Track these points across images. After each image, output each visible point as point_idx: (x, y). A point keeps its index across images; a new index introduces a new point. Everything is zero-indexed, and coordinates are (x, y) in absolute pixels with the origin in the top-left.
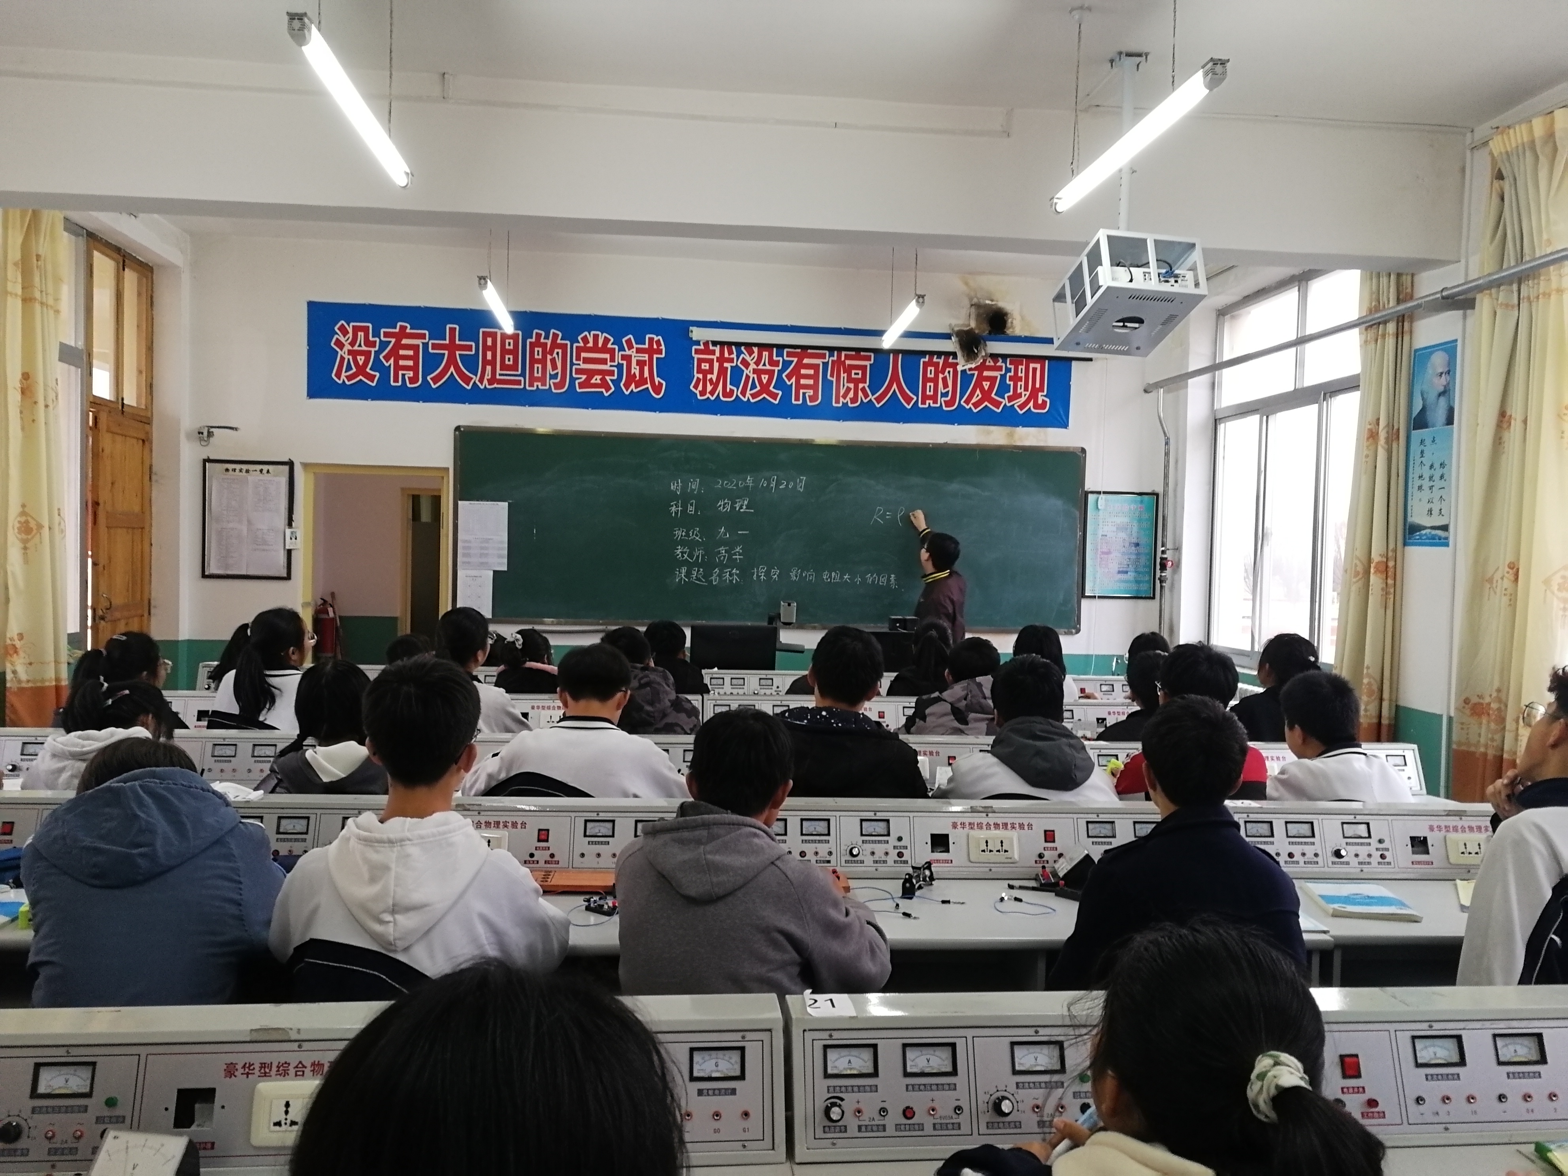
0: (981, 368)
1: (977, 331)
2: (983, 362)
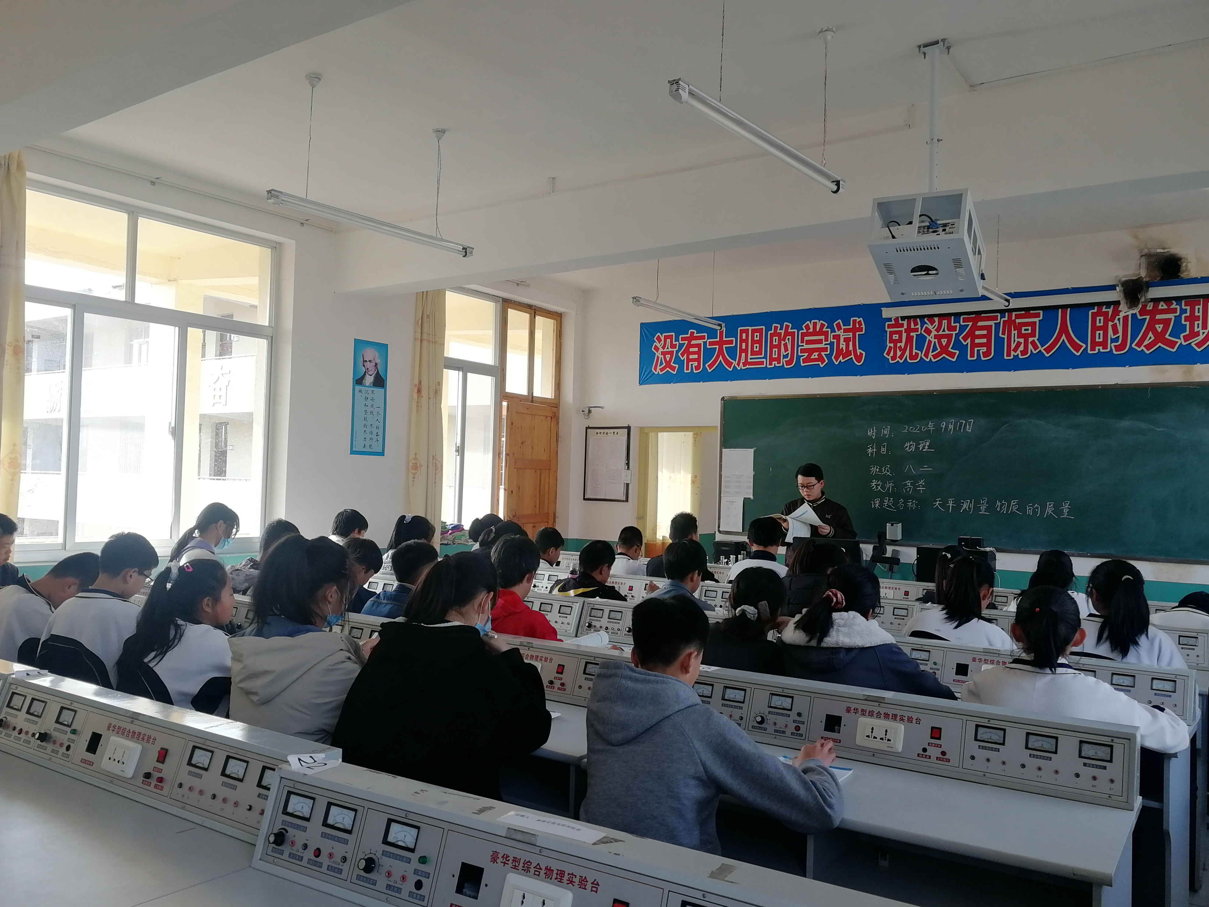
0: (1155, 312)
1: (1145, 279)
2: (1155, 307)
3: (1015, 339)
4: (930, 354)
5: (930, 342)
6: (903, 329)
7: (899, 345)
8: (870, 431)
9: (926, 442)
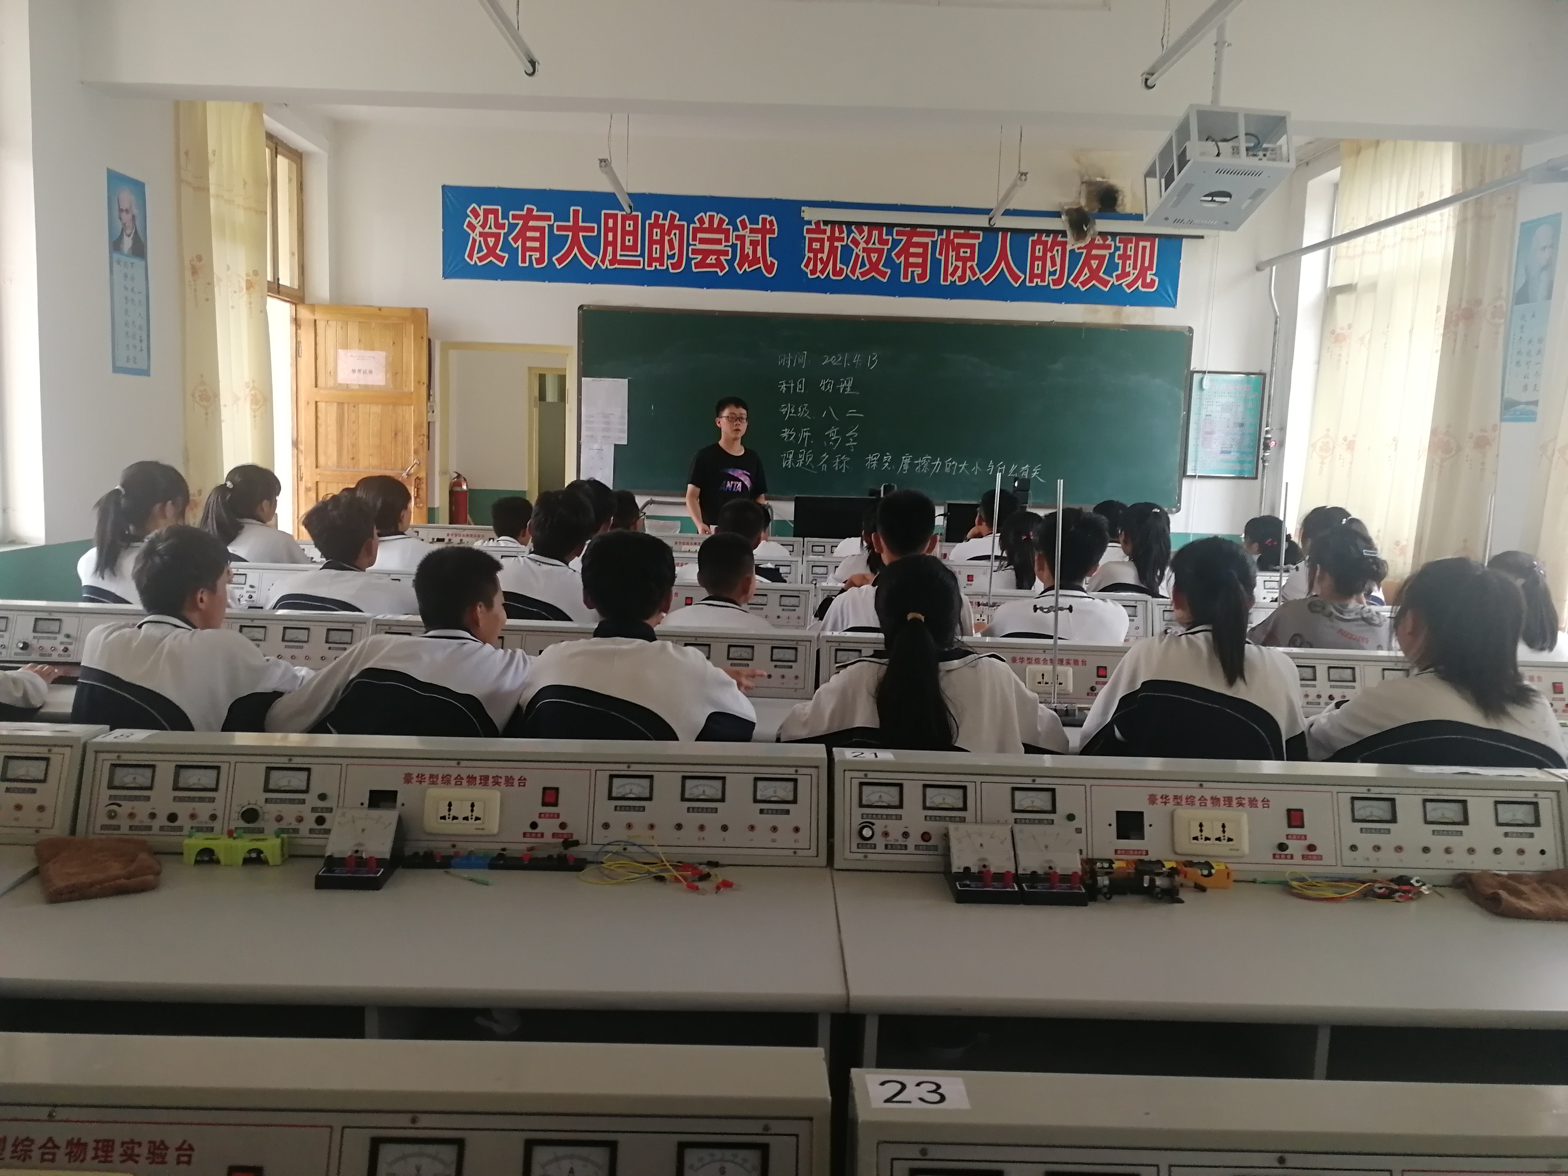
0: (1091, 246)
1: (1086, 209)
2: (1094, 241)
3: (953, 263)
4: (858, 271)
5: (857, 256)
6: (825, 237)
7: (820, 256)
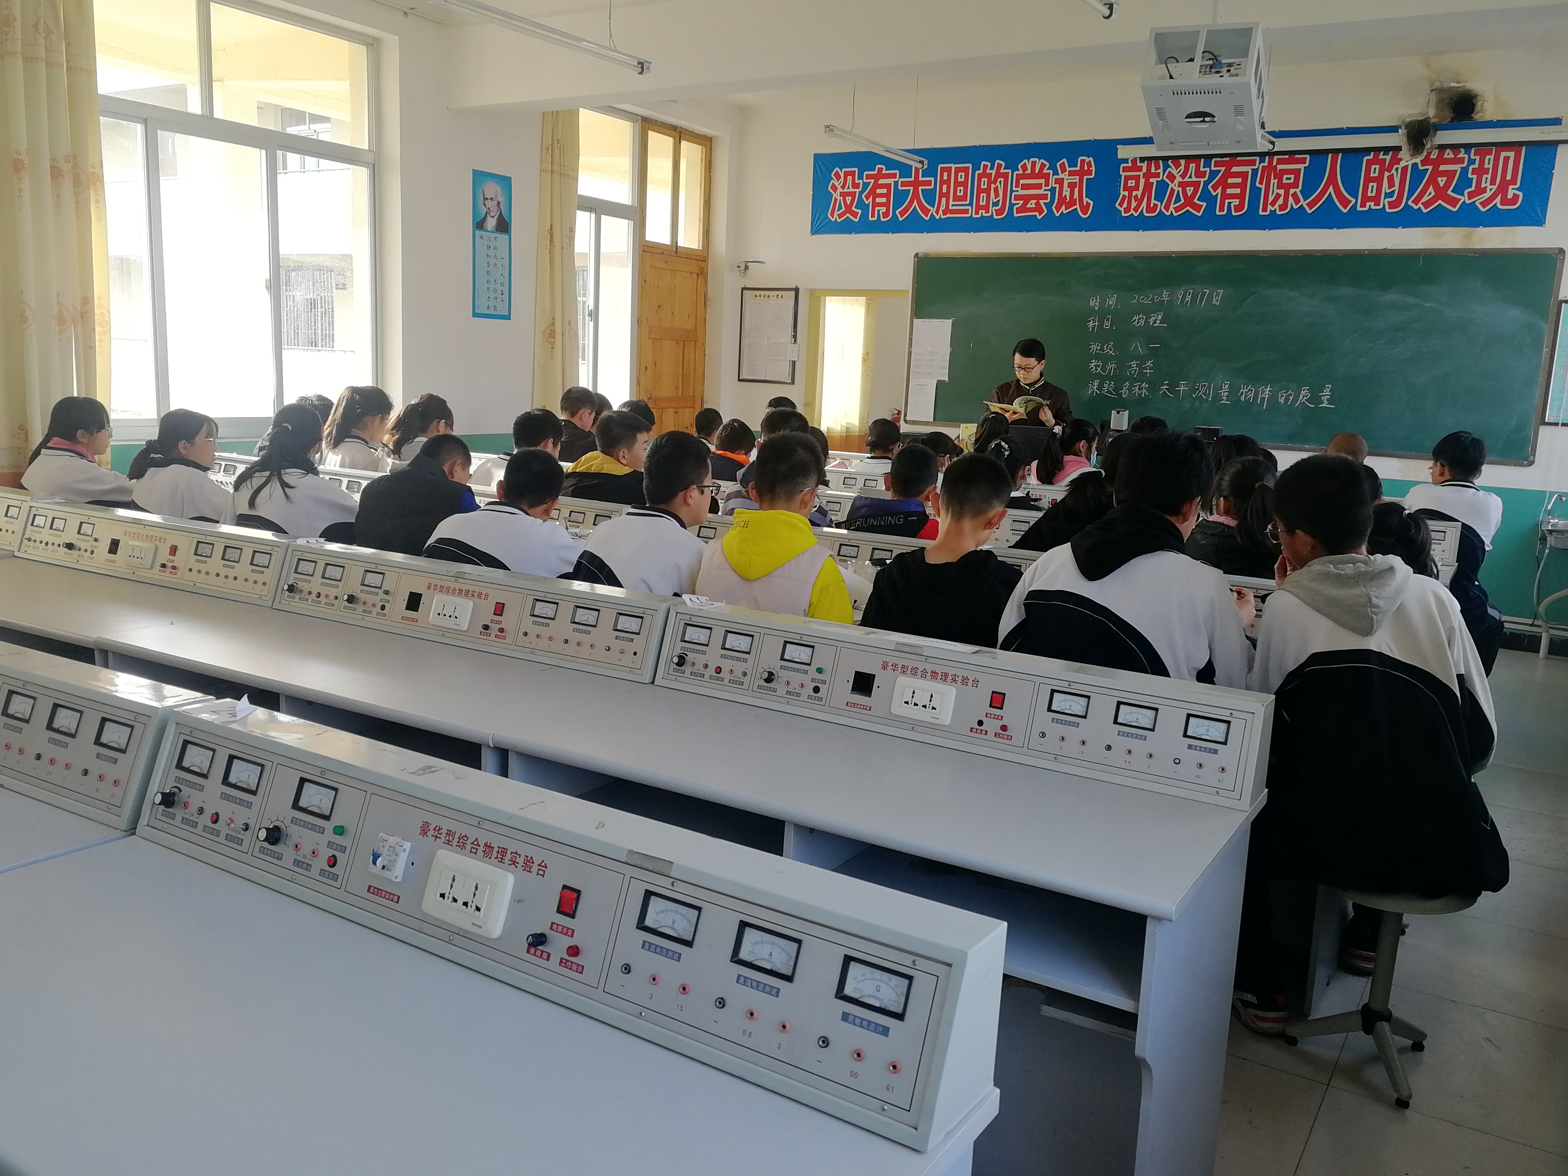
0: (1439, 161)
1: (1433, 120)
2: (1441, 155)
3: (1274, 190)
4: (1172, 206)
5: (1173, 190)
6: (1141, 174)
7: (1134, 193)
8: (1093, 301)
9: (1158, 315)
